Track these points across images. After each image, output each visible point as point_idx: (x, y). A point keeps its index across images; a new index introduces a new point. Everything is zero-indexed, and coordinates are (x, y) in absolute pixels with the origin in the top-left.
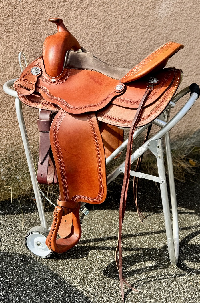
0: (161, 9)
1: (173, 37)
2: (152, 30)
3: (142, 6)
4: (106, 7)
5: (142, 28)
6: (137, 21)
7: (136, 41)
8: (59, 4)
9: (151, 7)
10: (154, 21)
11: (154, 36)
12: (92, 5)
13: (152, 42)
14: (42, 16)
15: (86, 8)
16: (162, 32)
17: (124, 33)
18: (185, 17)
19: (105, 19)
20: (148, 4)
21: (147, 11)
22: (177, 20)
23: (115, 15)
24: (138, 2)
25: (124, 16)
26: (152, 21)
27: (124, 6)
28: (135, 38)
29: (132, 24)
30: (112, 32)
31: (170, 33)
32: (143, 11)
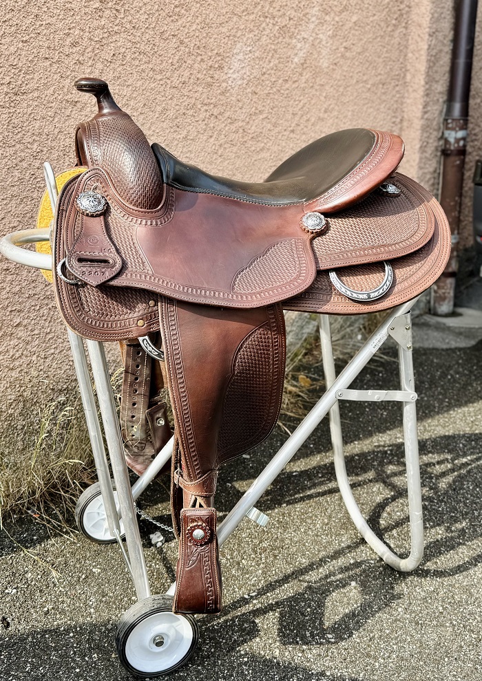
0: (232, 71)
1: (253, 128)
2: (220, 114)
3: (202, 63)
4: (146, 63)
5: (205, 108)
6: (197, 94)
7: (197, 136)
8: (61, 50)
9: (216, 66)
10: (223, 93)
11: (224, 125)
12: (121, 56)
13: (222, 139)
14: (31, 77)
15: (111, 62)
16: (236, 117)
17: (176, 118)
18: (268, 88)
19: (143, 88)
20: (212, 59)
21: (211, 73)
22: (256, 94)
23: (161, 80)
24: (195, 54)
25: (176, 82)
26: (220, 93)
27: (175, 61)
28: (194, 129)
29: (188, 101)
30: (157, 116)
31: (247, 119)
32: (205, 72)
